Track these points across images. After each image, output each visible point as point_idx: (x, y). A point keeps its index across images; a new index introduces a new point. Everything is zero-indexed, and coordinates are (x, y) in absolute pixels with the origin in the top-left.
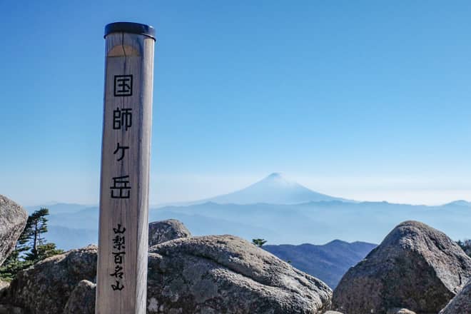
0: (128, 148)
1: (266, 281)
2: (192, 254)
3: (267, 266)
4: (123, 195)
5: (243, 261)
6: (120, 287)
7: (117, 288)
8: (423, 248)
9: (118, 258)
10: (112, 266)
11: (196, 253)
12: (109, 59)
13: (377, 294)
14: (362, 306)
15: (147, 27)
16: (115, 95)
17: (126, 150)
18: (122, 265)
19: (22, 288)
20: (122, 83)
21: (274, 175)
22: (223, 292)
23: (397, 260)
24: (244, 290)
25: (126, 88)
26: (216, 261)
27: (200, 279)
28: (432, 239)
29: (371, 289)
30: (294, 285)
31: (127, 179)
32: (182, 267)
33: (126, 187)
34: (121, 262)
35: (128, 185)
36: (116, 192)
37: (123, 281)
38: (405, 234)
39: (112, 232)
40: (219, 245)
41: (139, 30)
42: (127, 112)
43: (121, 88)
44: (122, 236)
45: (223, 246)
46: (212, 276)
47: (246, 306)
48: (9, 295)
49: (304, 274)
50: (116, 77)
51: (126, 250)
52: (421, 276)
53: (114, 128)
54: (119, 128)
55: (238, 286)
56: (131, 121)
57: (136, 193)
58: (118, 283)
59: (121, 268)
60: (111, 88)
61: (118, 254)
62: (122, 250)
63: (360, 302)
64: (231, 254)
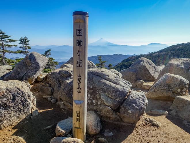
0: (81, 52)
1: (115, 83)
2: (95, 75)
3: (115, 78)
4: (80, 66)
5: (109, 78)
6: (80, 92)
7: (79, 92)
8: (146, 65)
9: (79, 84)
10: (78, 86)
11: (96, 75)
12: (74, 24)
13: (134, 76)
14: (130, 79)
15: (86, 13)
16: (77, 35)
17: (81, 53)
18: (80, 86)
19: (48, 79)
20: (79, 31)
21: (101, 39)
22: (105, 87)
23: (140, 68)
24: (110, 86)
25: (80, 33)
26: (102, 77)
27: (98, 82)
28: (148, 62)
29: (133, 75)
30: (123, 84)
31: (81, 61)
32: (92, 79)
33: (81, 64)
34: (80, 85)
35: (82, 63)
36: (78, 65)
37: (81, 91)
38: (142, 61)
39: (77, 77)
40: (102, 72)
41: (84, 14)
42: (81, 41)
43: (79, 33)
44: (80, 78)
45: (103, 73)
46: (101, 82)
47: (111, 91)
48: (45, 80)
49: (125, 80)
50: (77, 29)
51: (81, 82)
52: (145, 72)
53: (77, 46)
54: (79, 46)
55: (109, 85)
56: (82, 44)
57: (84, 66)
58: (79, 91)
59: (80, 87)
60: (76, 33)
61: (79, 83)
62: (80, 82)
63: (130, 78)
64: (106, 75)
